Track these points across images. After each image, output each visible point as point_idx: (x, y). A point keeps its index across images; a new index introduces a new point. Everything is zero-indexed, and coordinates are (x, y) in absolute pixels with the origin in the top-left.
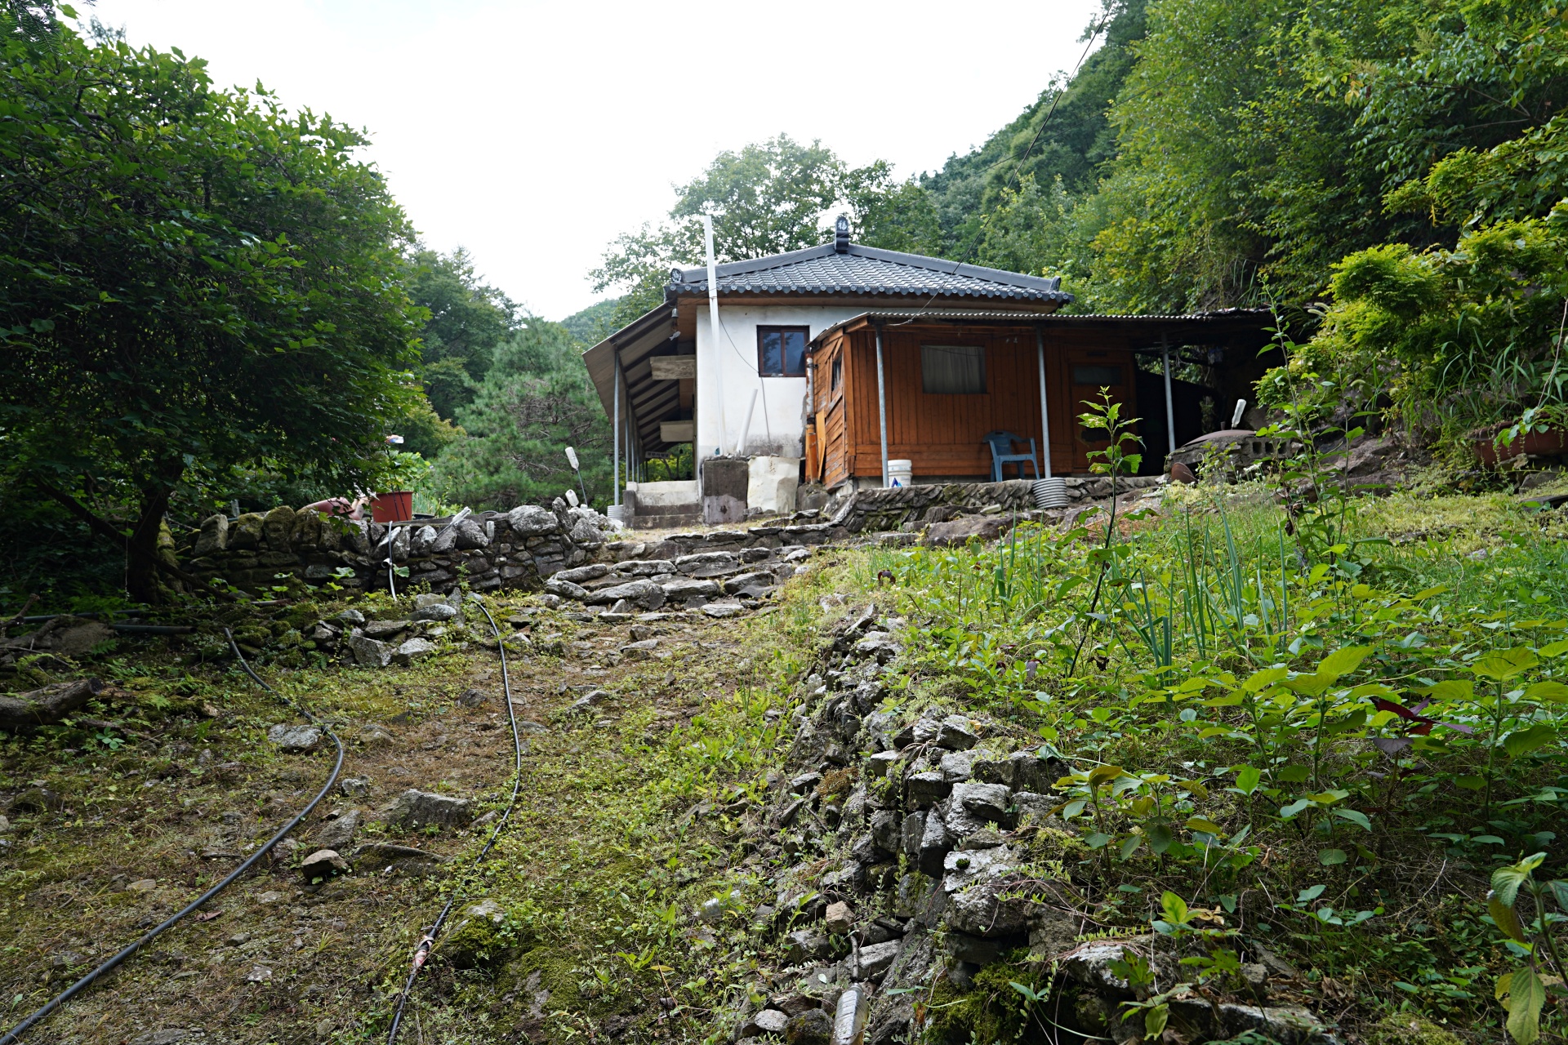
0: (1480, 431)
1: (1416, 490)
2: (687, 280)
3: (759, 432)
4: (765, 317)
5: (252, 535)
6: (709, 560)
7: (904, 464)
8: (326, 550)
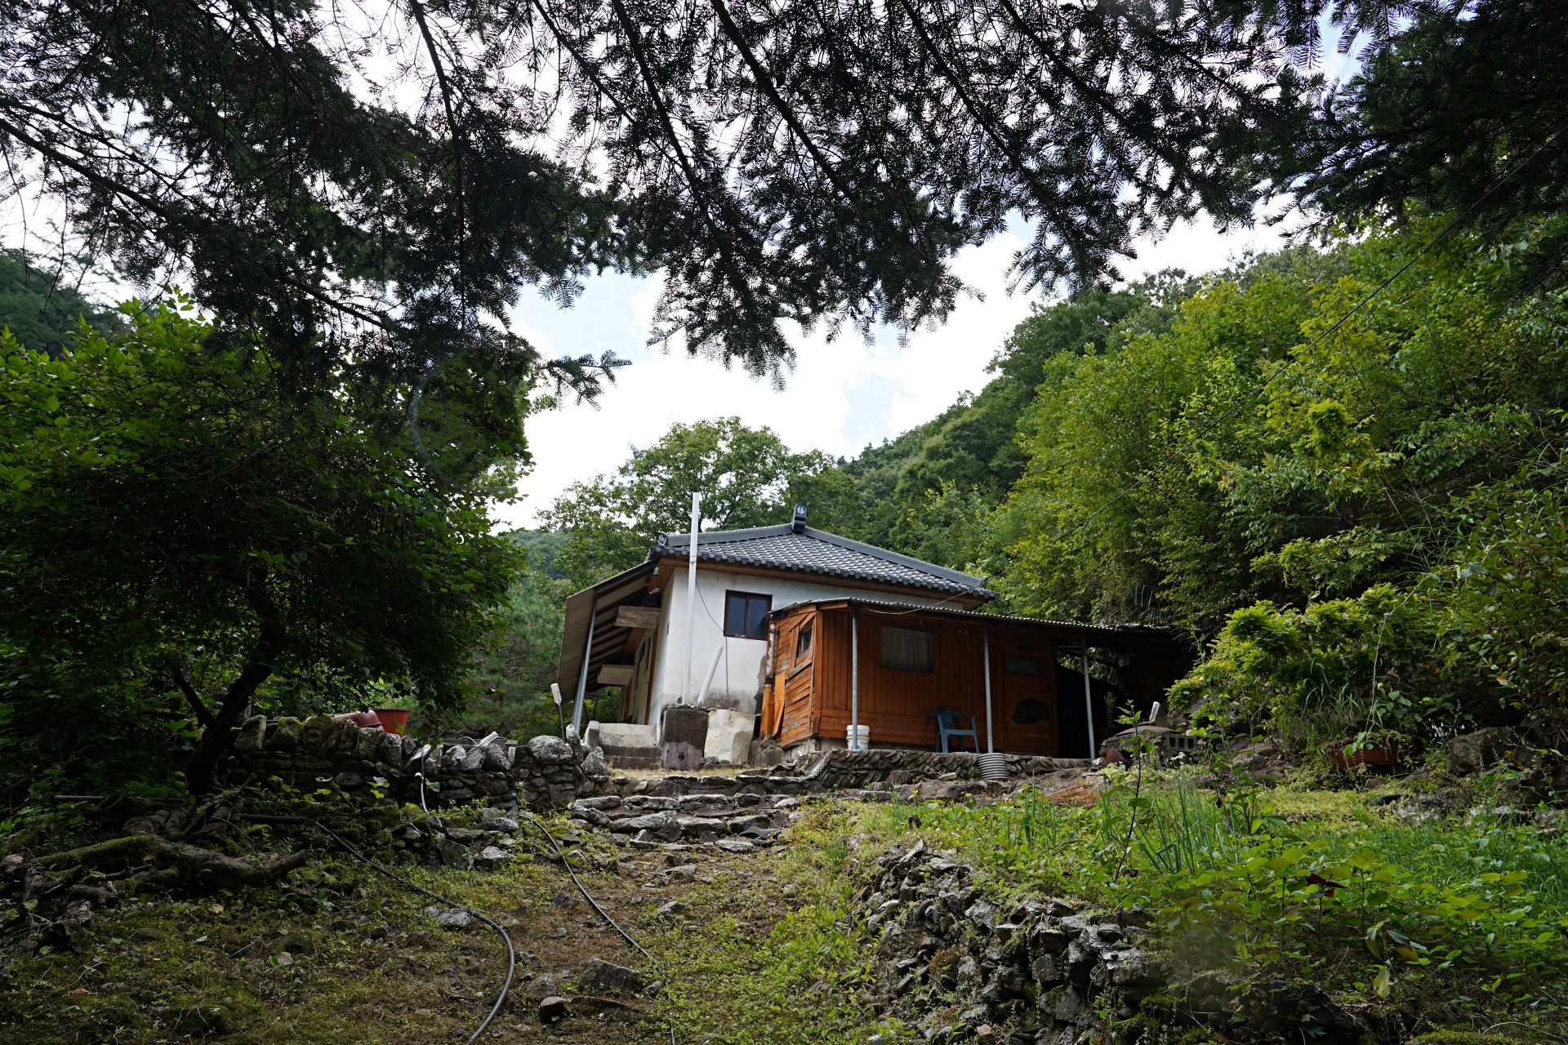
0: (1333, 744)
1: (1293, 785)
2: (671, 544)
3: (719, 686)
4: (735, 583)
5: (292, 738)
6: (710, 801)
7: (864, 729)
8: (360, 759)
